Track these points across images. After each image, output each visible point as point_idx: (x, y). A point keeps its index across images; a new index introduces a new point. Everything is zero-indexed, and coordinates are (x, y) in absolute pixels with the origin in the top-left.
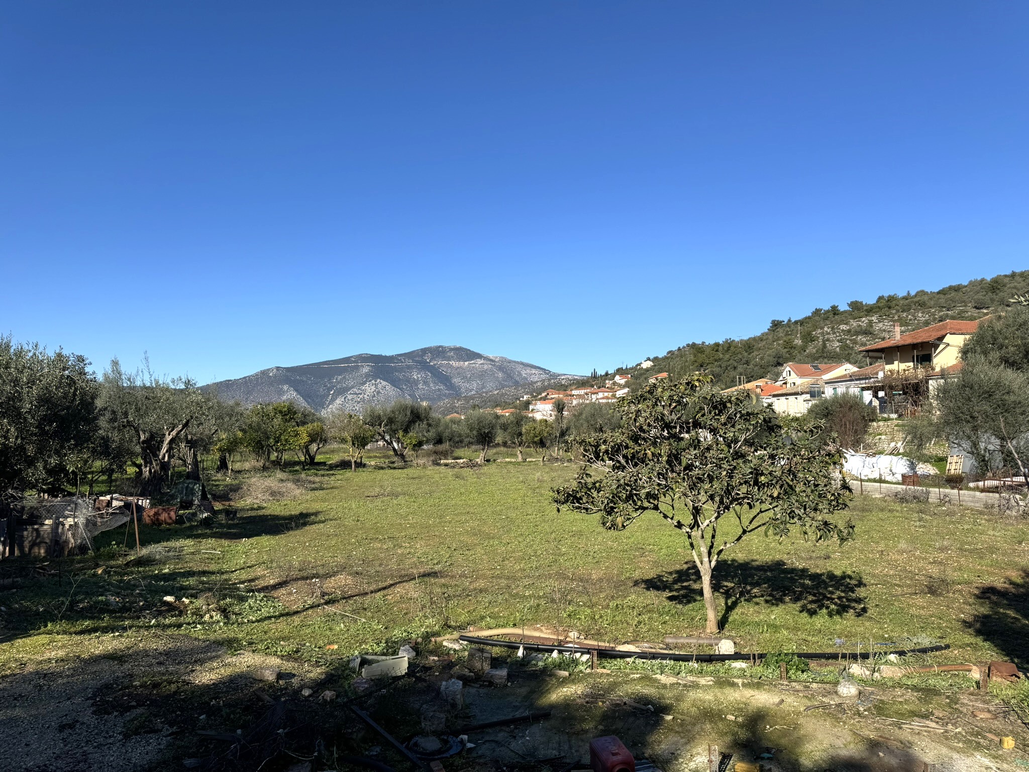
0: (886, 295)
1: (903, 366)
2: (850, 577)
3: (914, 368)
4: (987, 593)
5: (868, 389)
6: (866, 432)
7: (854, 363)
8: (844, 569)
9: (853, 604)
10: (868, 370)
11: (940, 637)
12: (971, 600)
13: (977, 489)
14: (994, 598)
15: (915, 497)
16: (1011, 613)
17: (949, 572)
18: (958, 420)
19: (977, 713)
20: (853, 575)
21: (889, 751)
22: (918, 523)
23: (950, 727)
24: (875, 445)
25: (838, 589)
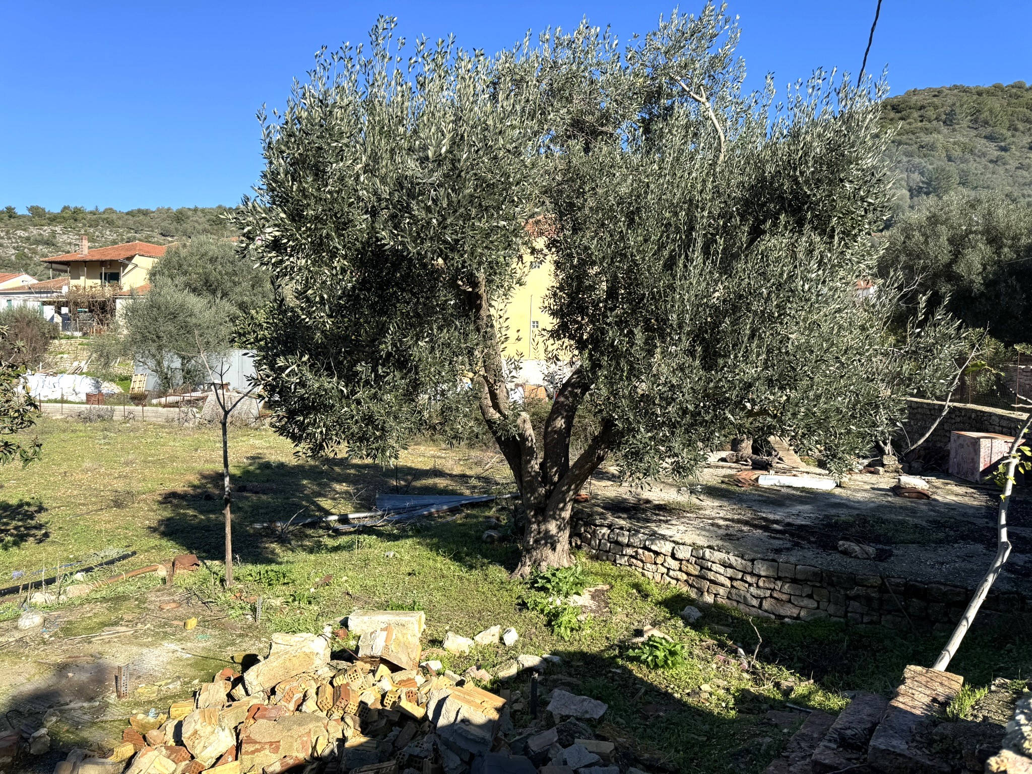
0: (72, 205)
1: (90, 282)
2: (28, 504)
3: (102, 286)
4: (170, 498)
5: (50, 303)
6: (46, 350)
7: (34, 275)
8: (21, 497)
9: (32, 532)
10: (51, 283)
11: (126, 547)
12: (155, 507)
13: (159, 405)
14: (175, 501)
15: (99, 416)
16: (191, 512)
17: (134, 483)
18: (145, 339)
19: (164, 606)
20: (32, 501)
21: (79, 668)
22: (103, 441)
23: (139, 625)
24: (56, 364)
25: (14, 519)
